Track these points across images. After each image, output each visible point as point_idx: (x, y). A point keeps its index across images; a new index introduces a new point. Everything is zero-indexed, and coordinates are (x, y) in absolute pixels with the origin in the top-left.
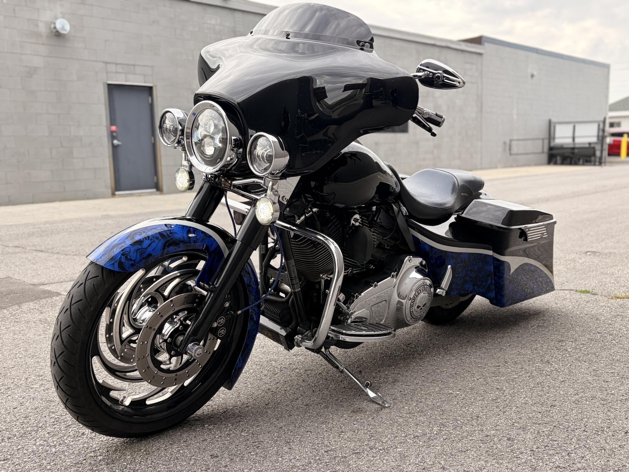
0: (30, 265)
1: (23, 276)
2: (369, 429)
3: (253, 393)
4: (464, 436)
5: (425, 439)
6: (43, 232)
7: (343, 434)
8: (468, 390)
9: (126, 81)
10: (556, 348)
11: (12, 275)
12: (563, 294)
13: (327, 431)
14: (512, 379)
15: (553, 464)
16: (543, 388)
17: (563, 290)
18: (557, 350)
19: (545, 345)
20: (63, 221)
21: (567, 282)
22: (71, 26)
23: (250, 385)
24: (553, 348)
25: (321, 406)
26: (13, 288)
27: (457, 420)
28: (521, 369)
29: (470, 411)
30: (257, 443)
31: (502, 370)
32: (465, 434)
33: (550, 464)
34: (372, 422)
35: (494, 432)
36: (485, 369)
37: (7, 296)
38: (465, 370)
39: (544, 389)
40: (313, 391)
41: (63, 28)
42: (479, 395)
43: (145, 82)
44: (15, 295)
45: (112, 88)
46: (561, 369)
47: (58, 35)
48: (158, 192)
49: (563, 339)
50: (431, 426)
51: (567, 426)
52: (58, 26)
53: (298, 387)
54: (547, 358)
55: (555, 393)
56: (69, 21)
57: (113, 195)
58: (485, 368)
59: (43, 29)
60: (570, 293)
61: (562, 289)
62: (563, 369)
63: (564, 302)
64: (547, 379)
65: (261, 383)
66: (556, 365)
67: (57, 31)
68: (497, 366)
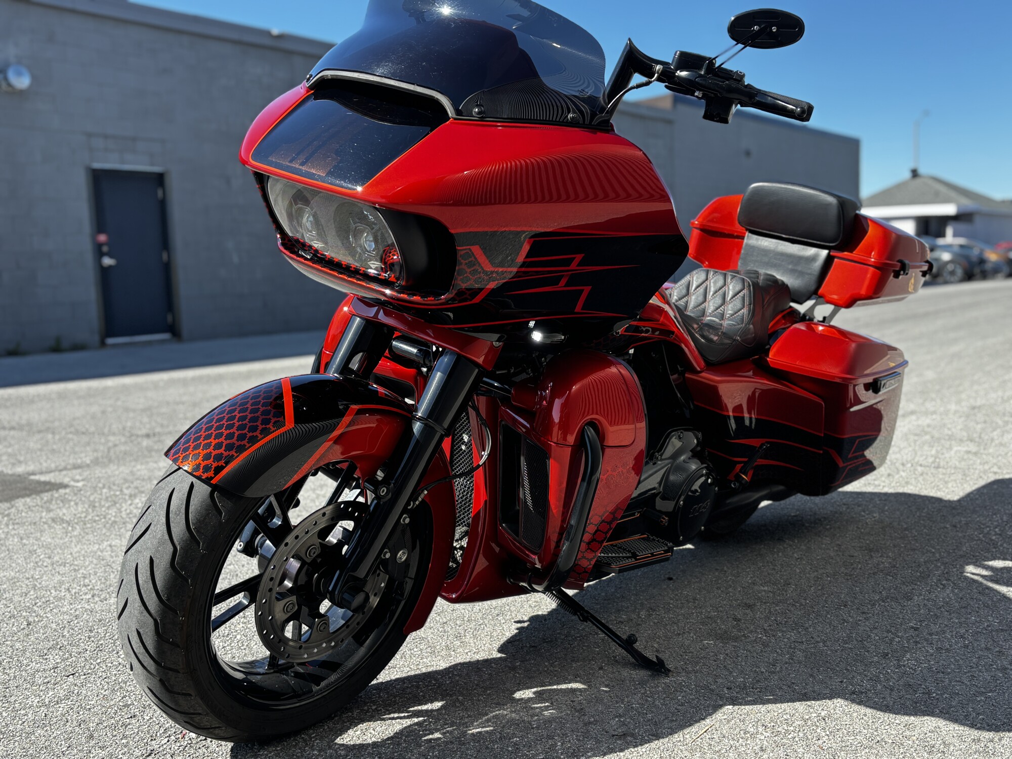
9: (122, 164)
22: (34, 78)
43: (152, 164)
45: (99, 177)
47: (11, 91)
48: (175, 339)
52: (12, 77)
56: (29, 69)
57: (103, 344)
67: (9, 85)
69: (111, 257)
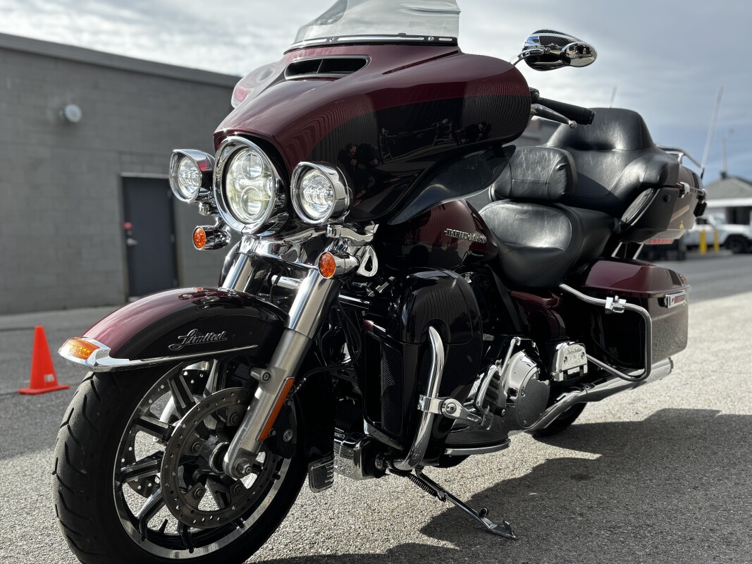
9: (143, 171)
22: (84, 114)
41: (73, 114)
43: (164, 174)
45: (126, 183)
47: (66, 123)
52: (68, 113)
56: (80, 107)
57: (127, 301)
59: (50, 116)
67: (67, 119)
69: (134, 239)
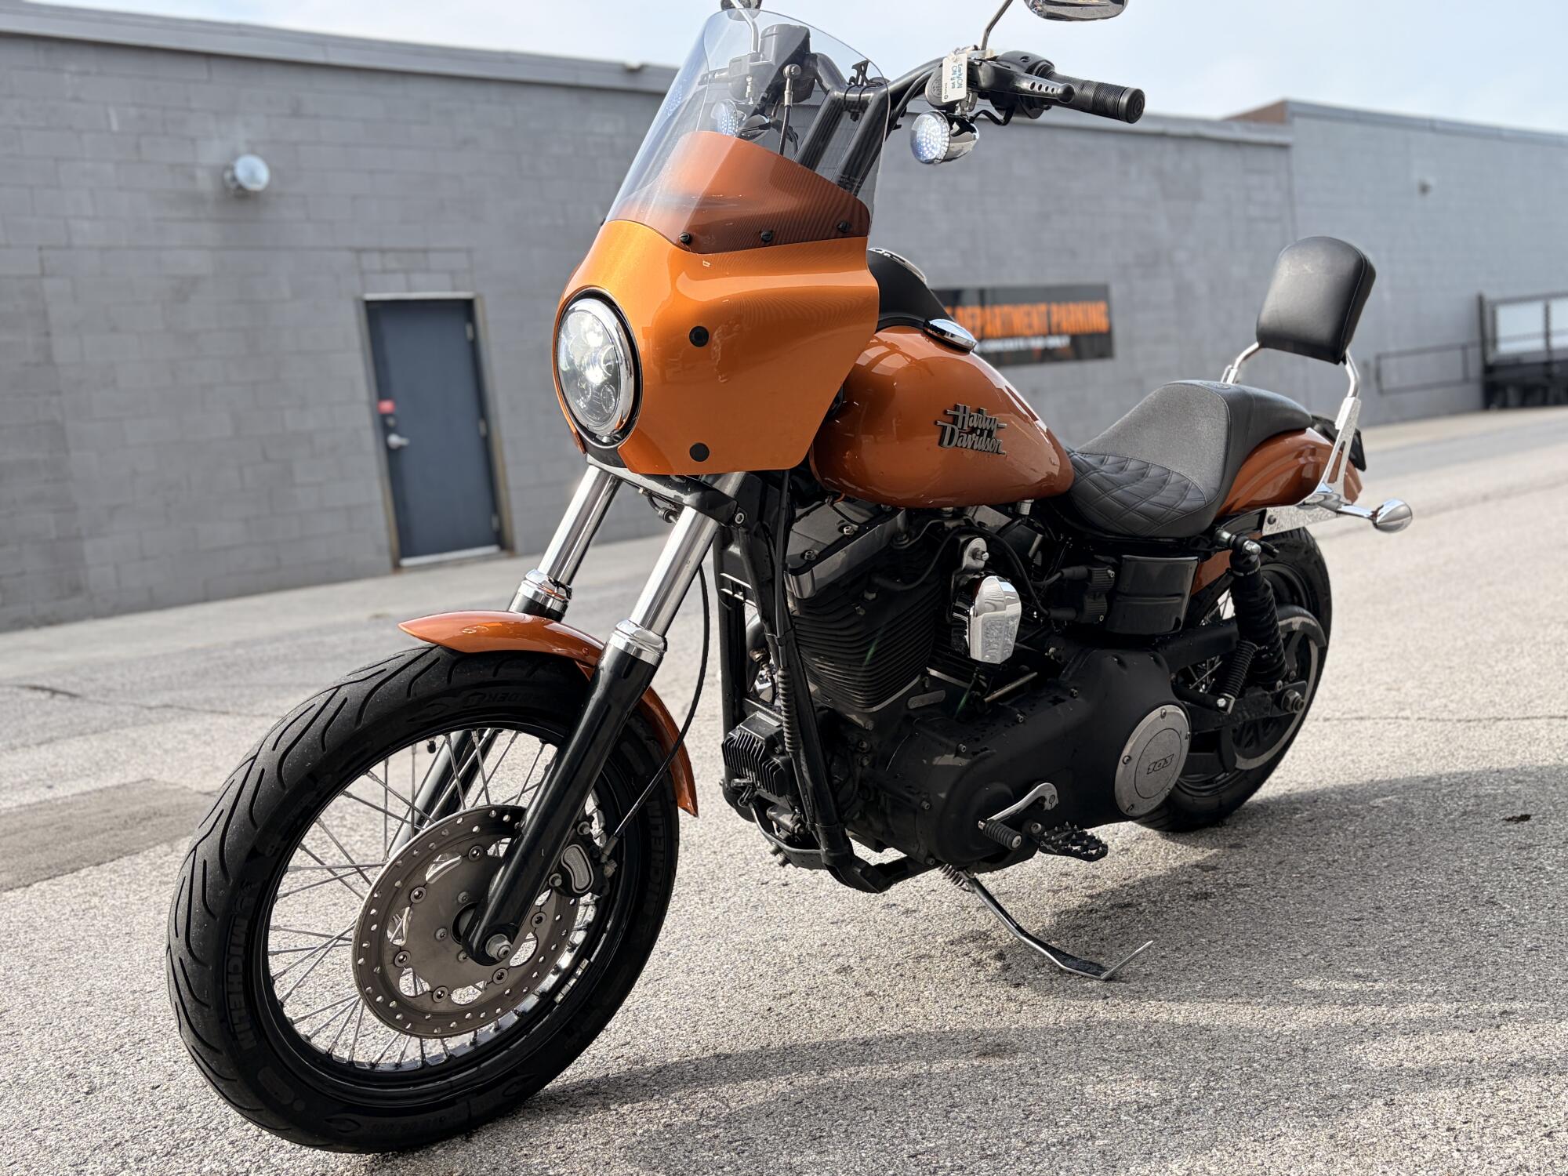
0: (197, 747)
1: (181, 773)
2: (1022, 1096)
3: (731, 1021)
4: (1271, 1101)
5: (1168, 1111)
6: (228, 667)
7: (956, 1110)
8: (1279, 985)
9: (410, 290)
10: (1513, 864)
11: (156, 773)
12: (1531, 729)
13: (914, 1105)
14: (1395, 949)
15: (1508, 1161)
16: (1479, 967)
17: (1528, 718)
18: (1515, 869)
19: (1483, 860)
20: (277, 639)
21: (1541, 697)
22: (273, 171)
23: (723, 1003)
24: (1505, 865)
25: (900, 1044)
26: (160, 803)
27: (1250, 1061)
28: (1419, 925)
29: (1287, 1036)
30: (737, 1143)
31: (1370, 929)
32: (1273, 1095)
33: (1501, 1162)
34: (1032, 1080)
35: (1349, 1086)
36: (1325, 929)
37: (144, 823)
38: (1271, 935)
39: (1483, 970)
40: (882, 1008)
41: (252, 175)
42: (1308, 995)
43: (455, 289)
44: (162, 820)
45: (377, 312)
46: (1526, 919)
47: (241, 195)
48: (505, 554)
49: (1531, 841)
50: (1184, 1078)
51: (1545, 1064)
52: (241, 173)
53: (841, 999)
54: (1490, 889)
55: (1514, 980)
56: (266, 159)
57: (397, 567)
58: (1325, 926)
59: (205, 183)
60: (1549, 724)
61: (1528, 715)
62: (1532, 919)
63: (1533, 749)
64: (1491, 945)
65: (750, 995)
66: (1514, 910)
67: (240, 187)
68: (1355, 920)
69: (401, 435)
